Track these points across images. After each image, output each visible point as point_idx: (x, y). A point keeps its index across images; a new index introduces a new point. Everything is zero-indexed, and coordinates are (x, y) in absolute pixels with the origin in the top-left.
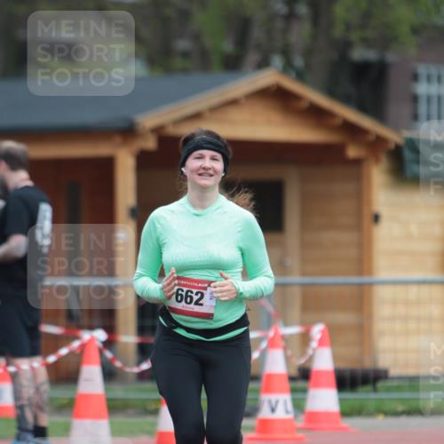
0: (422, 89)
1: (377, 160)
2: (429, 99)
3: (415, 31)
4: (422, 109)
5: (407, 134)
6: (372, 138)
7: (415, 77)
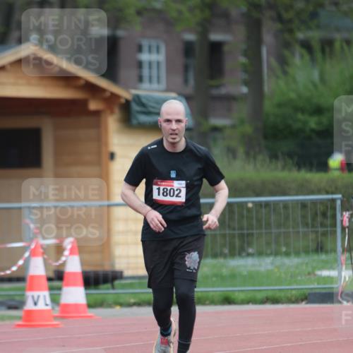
0: (145, 57)
1: (112, 112)
2: (150, 64)
3: (139, 13)
4: (146, 72)
5: (134, 92)
6: (108, 94)
7: (140, 49)
